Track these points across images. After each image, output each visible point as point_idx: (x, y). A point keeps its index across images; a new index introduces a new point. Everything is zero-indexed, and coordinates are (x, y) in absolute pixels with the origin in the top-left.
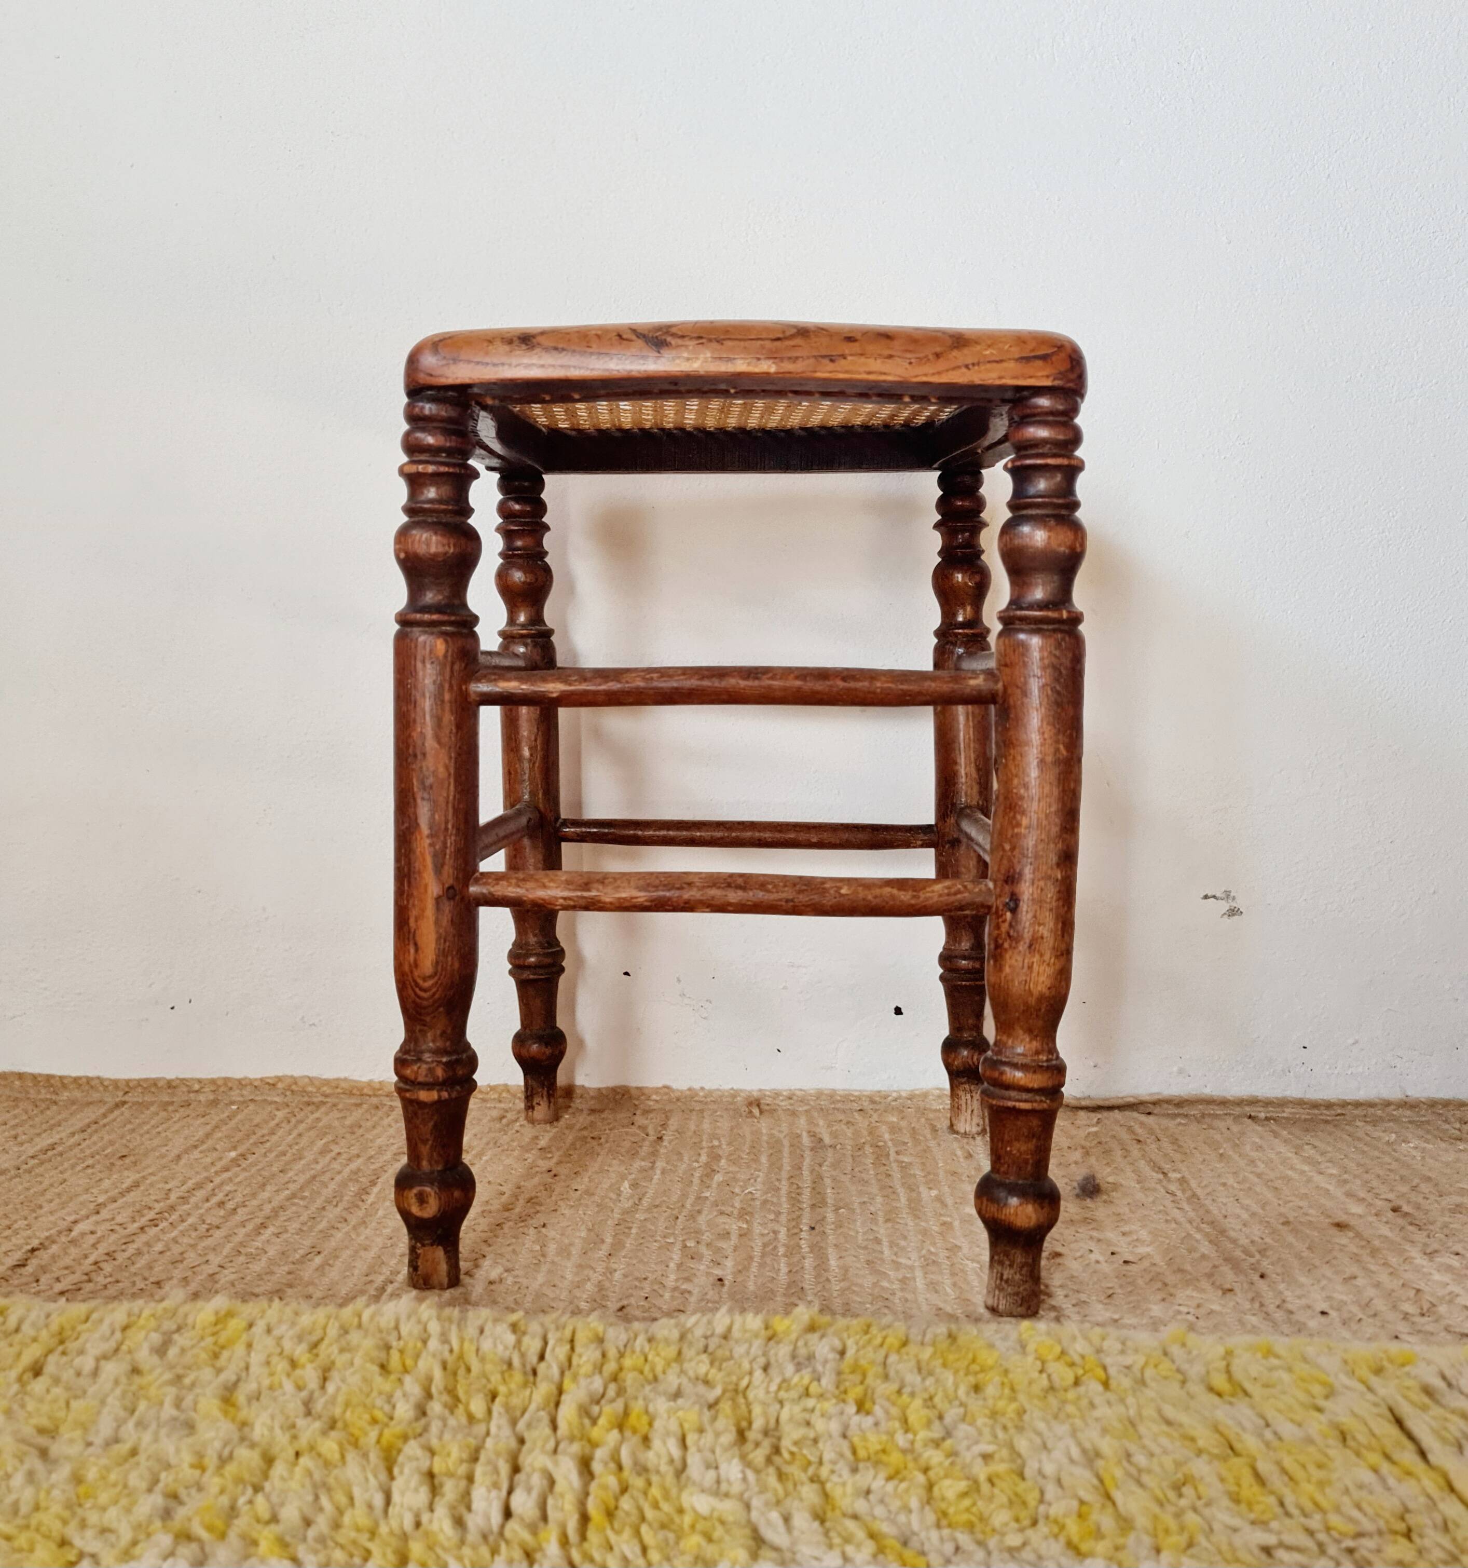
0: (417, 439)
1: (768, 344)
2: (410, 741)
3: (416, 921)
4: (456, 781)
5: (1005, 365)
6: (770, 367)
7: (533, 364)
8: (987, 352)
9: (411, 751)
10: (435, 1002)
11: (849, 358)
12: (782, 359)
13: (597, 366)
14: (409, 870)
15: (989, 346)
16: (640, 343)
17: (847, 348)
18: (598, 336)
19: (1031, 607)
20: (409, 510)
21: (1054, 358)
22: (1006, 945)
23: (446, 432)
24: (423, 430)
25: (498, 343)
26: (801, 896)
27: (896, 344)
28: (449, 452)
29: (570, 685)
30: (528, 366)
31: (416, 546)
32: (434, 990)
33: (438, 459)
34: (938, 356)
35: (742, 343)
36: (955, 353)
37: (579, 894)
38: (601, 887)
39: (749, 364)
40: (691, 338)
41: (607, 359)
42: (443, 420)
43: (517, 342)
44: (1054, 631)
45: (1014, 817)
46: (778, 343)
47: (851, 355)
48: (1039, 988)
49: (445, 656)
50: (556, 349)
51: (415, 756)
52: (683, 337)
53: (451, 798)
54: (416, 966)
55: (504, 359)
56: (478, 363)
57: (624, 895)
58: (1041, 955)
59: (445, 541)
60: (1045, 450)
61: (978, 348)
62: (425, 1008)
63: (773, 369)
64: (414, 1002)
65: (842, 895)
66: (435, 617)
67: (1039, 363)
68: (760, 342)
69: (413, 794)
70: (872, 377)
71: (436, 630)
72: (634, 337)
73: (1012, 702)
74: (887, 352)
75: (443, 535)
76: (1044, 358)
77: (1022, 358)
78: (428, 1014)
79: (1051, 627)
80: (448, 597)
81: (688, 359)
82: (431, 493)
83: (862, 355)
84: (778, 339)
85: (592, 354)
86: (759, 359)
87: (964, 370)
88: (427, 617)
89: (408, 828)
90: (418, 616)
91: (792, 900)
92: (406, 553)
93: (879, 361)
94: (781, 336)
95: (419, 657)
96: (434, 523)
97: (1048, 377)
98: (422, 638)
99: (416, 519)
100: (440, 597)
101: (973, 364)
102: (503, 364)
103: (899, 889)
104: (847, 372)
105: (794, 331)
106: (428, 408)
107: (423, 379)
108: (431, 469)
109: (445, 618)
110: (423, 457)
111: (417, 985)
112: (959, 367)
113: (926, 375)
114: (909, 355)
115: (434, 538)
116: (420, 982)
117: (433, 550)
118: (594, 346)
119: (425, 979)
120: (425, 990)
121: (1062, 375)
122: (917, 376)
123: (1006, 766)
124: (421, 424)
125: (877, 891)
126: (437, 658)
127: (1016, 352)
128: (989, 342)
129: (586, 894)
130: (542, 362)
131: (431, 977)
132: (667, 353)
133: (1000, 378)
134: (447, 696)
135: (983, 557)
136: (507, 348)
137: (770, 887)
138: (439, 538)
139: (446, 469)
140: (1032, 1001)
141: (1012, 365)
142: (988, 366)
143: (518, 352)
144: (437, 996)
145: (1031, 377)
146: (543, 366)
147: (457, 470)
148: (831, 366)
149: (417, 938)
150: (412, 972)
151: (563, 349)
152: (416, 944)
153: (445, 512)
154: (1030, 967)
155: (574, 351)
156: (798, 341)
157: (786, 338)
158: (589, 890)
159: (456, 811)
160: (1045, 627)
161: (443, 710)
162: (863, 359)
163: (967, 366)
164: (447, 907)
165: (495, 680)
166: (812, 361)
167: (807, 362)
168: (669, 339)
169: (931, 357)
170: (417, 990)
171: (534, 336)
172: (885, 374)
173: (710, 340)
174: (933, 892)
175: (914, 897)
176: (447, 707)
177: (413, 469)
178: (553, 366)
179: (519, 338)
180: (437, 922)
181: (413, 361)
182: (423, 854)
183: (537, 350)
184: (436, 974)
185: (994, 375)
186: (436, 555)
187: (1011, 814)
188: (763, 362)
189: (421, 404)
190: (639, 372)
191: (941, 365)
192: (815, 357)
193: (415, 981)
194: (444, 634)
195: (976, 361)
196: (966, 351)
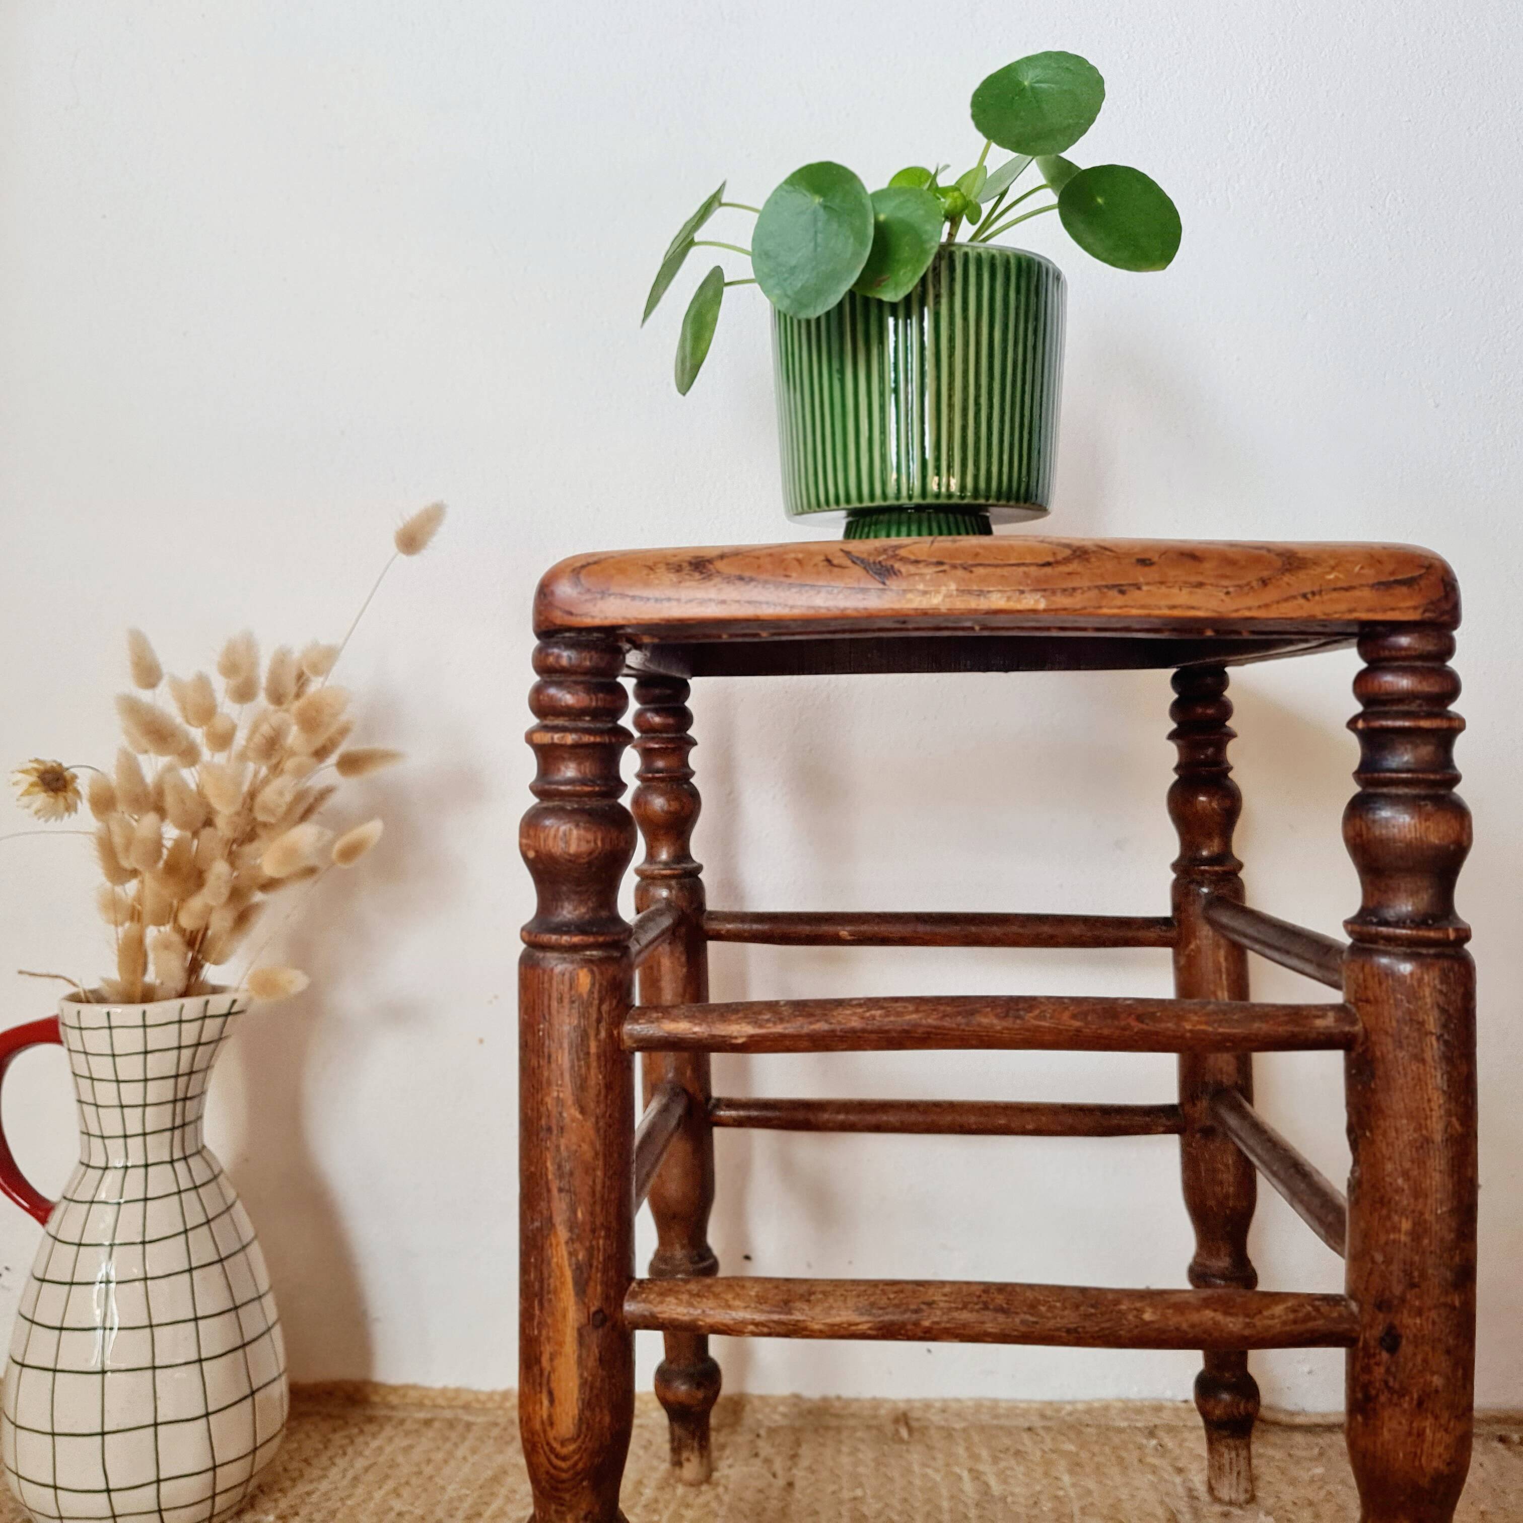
0: (551, 698)
1: (1033, 570)
2: (543, 1109)
3: (551, 1359)
4: (606, 1164)
5: (1357, 593)
6: (1037, 601)
7: (710, 600)
8: (1331, 576)
9: (543, 1122)
10: (578, 1474)
11: (1145, 588)
12: (1054, 592)
13: (799, 603)
14: (542, 1288)
15: (1333, 568)
16: (858, 571)
17: (1141, 575)
18: (799, 561)
19: (1399, 923)
20: (539, 791)
21: (1423, 583)
22: (1383, 1398)
23: (591, 689)
24: (559, 685)
25: (661, 569)
26: (1087, 1324)
27: (1207, 565)
28: (595, 714)
29: (761, 1026)
30: (702, 602)
31: (550, 842)
32: (576, 1457)
33: (580, 724)
34: (1264, 582)
35: (999, 571)
36: (1287, 578)
37: (776, 1317)
38: (806, 1307)
39: (1009, 599)
40: (928, 564)
41: (812, 593)
42: (587, 672)
43: (687, 568)
44: (1437, 956)
45: (1389, 1217)
46: (1048, 570)
47: (1148, 584)
48: (1435, 1464)
49: (591, 992)
50: (741, 578)
51: (549, 1129)
52: (917, 562)
53: (599, 1187)
54: (552, 1424)
55: (671, 593)
56: (633, 598)
57: (837, 1320)
58: (1436, 1418)
59: (590, 836)
60: (1413, 707)
61: (1319, 570)
62: (563, 1482)
63: (1042, 605)
64: (548, 1473)
65: (1147, 1323)
66: (576, 939)
67: (1404, 590)
68: (1022, 569)
69: (547, 1182)
70: (1177, 613)
71: (577, 957)
72: (848, 563)
73: (1378, 1054)
74: (1194, 579)
75: (587, 829)
76: (1409, 582)
77: (1381, 583)
78: (567, 1490)
79: (1432, 951)
80: (594, 910)
81: (925, 593)
82: (570, 771)
83: (1162, 583)
84: (1048, 564)
85: (791, 585)
86: (1022, 592)
87: (1301, 601)
88: (565, 939)
89: (540, 1229)
90: (554, 938)
91: (1076, 1330)
92: (537, 852)
93: (1185, 591)
94: (1051, 559)
95: (555, 995)
96: (574, 811)
97: (1415, 608)
98: (559, 968)
99: (550, 804)
100: (583, 910)
101: (1313, 593)
102: (669, 599)
103: (1226, 1313)
104: (1143, 607)
105: (1068, 552)
106: (565, 656)
107: (559, 618)
108: (570, 738)
109: (591, 939)
110: (560, 722)
111: (552, 1450)
112: (1294, 597)
113: (1249, 609)
114: (1225, 583)
115: (575, 832)
116: (556, 1445)
117: (573, 849)
118: (794, 575)
119: (563, 1443)
120: (564, 1459)
121: (1433, 605)
122: (1237, 611)
123: (1372, 1142)
124: (556, 678)
125: (1195, 1317)
126: (580, 996)
127: (1370, 575)
128: (1332, 562)
129: (783, 1317)
130: (723, 596)
131: (573, 1440)
132: (894, 584)
133: (1351, 611)
134: (593, 1048)
135: (1231, 775)
136: (674, 577)
137: (1043, 1309)
138: (582, 832)
139: (592, 739)
140: (1425, 1482)
141: (1366, 593)
142: (1335, 595)
143: (688, 584)
144: (580, 1465)
145: (1393, 609)
146: (723, 602)
147: (606, 739)
148: (1120, 600)
149: (553, 1385)
150: (545, 1431)
151: (752, 580)
152: (551, 1394)
153: (589, 795)
154: (1421, 1434)
155: (766, 582)
156: (1074, 566)
157: (1058, 563)
158: (789, 1313)
159: (605, 1202)
160: (1424, 951)
161: (588, 1067)
162: (1163, 589)
163: (1304, 596)
164: (594, 1338)
165: (658, 1019)
166: (1096, 591)
167: (1086, 595)
168: (897, 565)
169: (1254, 584)
170: (552, 1457)
171: (710, 561)
172: (1193, 608)
173: (954, 567)
174: (1273, 1317)
175: (1247, 1325)
176: (594, 1064)
177: (545, 738)
178: (738, 602)
179: (690, 563)
180: (580, 1361)
181: (545, 591)
182: (560, 1267)
183: (717, 580)
184: (579, 1436)
185: (1343, 607)
186: (577, 856)
187: (1384, 1212)
188: (1027, 595)
189: (556, 651)
190: (856, 610)
191: (1271, 594)
192: (1098, 587)
193: (548, 1444)
194: (589, 961)
195: (1316, 589)
196: (1302, 575)
